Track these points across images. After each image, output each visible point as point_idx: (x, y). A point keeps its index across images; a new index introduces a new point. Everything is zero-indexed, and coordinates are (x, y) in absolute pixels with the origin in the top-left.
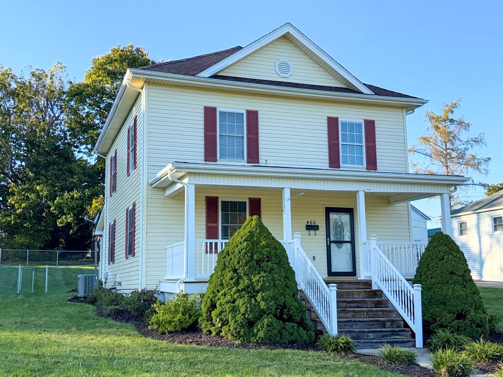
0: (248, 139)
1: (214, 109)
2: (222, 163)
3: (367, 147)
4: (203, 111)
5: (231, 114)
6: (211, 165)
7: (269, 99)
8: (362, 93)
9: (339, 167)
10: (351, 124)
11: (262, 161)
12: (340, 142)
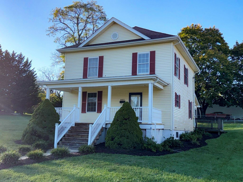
0: (99, 68)
3: (151, 64)
4: (83, 60)
5: (94, 59)
7: (109, 50)
8: (145, 40)
9: (136, 75)
10: (144, 55)
11: (104, 76)
12: (138, 64)
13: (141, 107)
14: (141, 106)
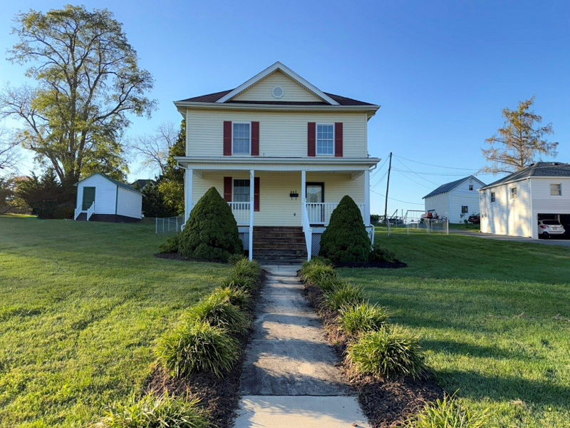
0: (252, 140)
1: (230, 123)
2: (235, 156)
3: (336, 141)
4: (223, 124)
5: (242, 125)
6: (227, 158)
7: (268, 113)
8: (331, 105)
9: (315, 155)
10: (325, 127)
11: (261, 154)
12: (316, 139)
13: (323, 204)
14: (323, 201)
